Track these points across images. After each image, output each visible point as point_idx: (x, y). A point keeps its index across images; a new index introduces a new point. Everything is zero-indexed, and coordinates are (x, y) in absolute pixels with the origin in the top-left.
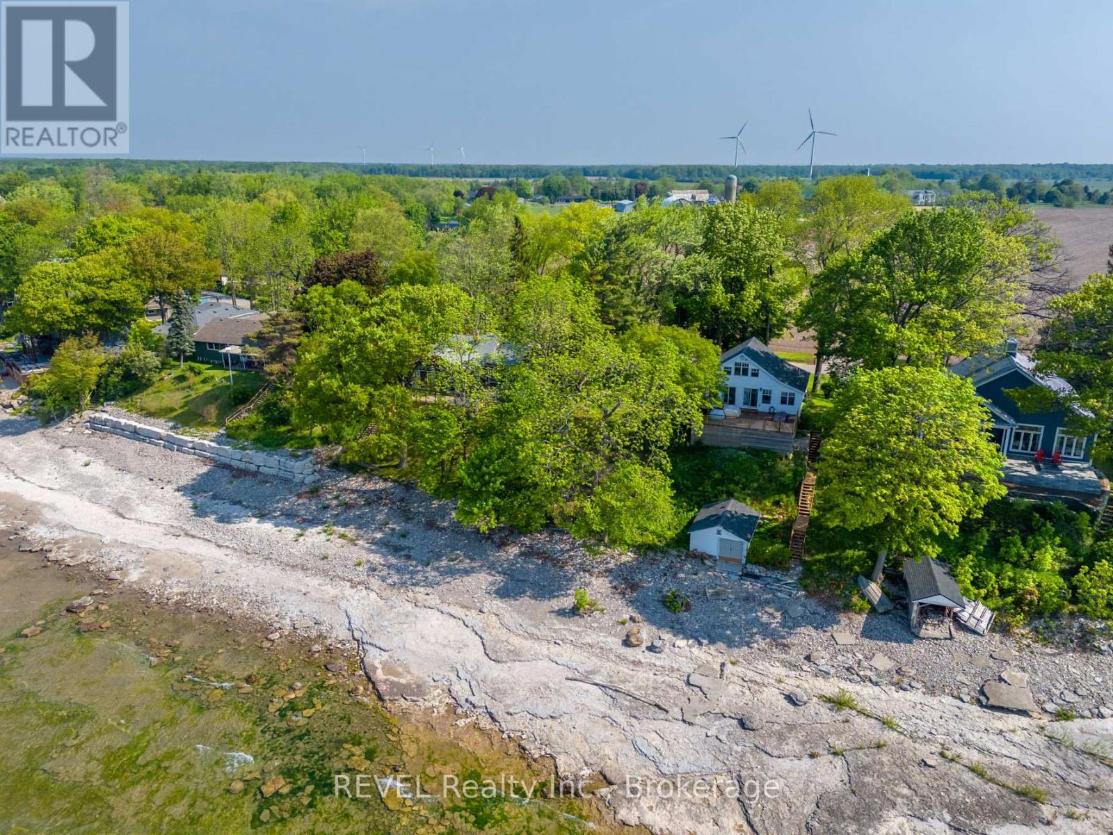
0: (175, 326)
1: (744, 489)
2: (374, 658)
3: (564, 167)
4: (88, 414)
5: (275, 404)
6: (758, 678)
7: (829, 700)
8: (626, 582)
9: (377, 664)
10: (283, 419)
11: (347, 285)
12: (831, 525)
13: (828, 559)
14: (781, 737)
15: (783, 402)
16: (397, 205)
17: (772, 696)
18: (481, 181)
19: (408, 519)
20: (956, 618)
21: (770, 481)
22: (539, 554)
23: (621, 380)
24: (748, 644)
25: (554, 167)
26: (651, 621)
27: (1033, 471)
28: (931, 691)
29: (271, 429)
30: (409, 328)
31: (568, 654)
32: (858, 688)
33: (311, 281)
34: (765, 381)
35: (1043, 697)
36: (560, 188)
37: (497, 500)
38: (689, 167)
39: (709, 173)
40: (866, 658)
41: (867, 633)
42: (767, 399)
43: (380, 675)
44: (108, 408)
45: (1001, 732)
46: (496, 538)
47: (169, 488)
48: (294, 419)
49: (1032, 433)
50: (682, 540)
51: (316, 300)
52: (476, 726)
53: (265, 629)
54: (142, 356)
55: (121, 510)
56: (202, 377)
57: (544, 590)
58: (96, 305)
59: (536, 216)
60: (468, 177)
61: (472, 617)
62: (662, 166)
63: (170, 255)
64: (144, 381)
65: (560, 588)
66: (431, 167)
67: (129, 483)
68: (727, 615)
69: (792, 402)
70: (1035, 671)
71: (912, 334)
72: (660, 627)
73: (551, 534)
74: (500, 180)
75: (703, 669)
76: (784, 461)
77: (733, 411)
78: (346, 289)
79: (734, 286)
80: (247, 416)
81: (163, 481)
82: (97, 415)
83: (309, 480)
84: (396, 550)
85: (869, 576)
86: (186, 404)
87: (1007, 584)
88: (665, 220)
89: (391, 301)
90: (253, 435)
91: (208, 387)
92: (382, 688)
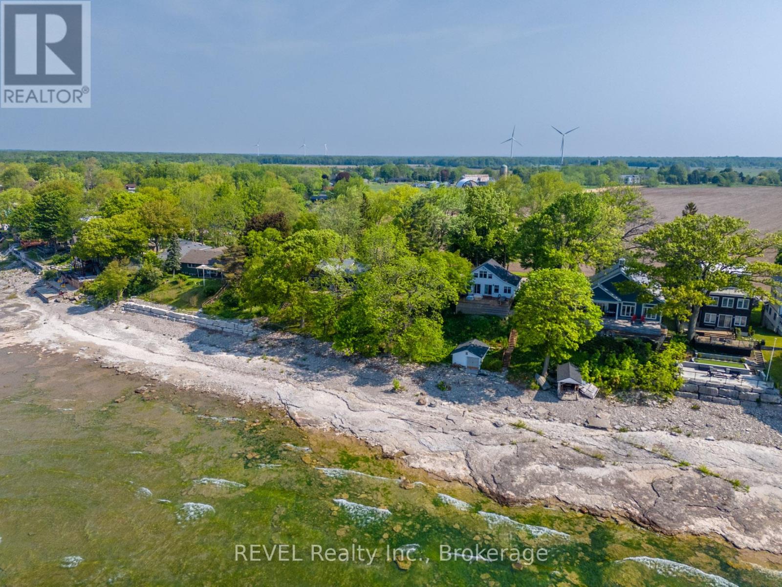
0: (171, 253)
1: (482, 334)
2: (293, 410)
3: (395, 157)
4: (122, 303)
5: (230, 296)
6: (481, 417)
7: (514, 425)
8: (419, 379)
9: (295, 412)
10: (235, 304)
11: (269, 230)
12: (524, 351)
13: (521, 366)
14: (488, 438)
15: (505, 291)
16: (287, 185)
17: (487, 424)
18: (339, 167)
19: (306, 352)
20: (580, 391)
21: (496, 330)
22: (376, 367)
23: (417, 276)
24: (478, 404)
25: (388, 157)
26: (430, 394)
27: (629, 325)
28: (563, 421)
29: (228, 309)
30: (308, 251)
31: (388, 408)
32: (528, 420)
33: (249, 228)
34: (495, 281)
35: (615, 423)
36: (391, 173)
37: (354, 338)
38: (479, 158)
39: (493, 162)
40: (534, 409)
41: (537, 398)
42: (497, 291)
43: (297, 417)
44: (134, 300)
45: (592, 436)
46: (353, 359)
47: (174, 339)
48: (241, 304)
49: (631, 306)
50: (449, 359)
51: (253, 239)
52: (345, 436)
53: (237, 400)
54: (153, 271)
55: (151, 349)
56: (187, 282)
57: (377, 382)
58: (123, 243)
59: (376, 191)
60: (329, 164)
61: (341, 394)
62: (461, 158)
63: (164, 214)
64: (154, 284)
65: (386, 381)
66: (305, 158)
67: (153, 337)
68: (469, 392)
69: (509, 291)
70: (614, 413)
71: (563, 254)
72: (435, 397)
73: (382, 358)
74: (351, 166)
75: (455, 413)
76: (504, 321)
77: (478, 296)
78: (269, 232)
79: (483, 232)
80: (214, 302)
81: (171, 336)
82: (128, 303)
83: (251, 334)
84: (301, 366)
85: (541, 374)
86: (178, 296)
87: (606, 375)
88: (445, 196)
89: (299, 238)
90: (218, 312)
91: (190, 288)
92: (299, 421)
